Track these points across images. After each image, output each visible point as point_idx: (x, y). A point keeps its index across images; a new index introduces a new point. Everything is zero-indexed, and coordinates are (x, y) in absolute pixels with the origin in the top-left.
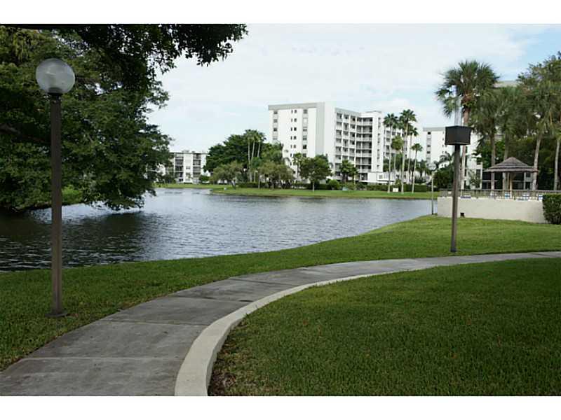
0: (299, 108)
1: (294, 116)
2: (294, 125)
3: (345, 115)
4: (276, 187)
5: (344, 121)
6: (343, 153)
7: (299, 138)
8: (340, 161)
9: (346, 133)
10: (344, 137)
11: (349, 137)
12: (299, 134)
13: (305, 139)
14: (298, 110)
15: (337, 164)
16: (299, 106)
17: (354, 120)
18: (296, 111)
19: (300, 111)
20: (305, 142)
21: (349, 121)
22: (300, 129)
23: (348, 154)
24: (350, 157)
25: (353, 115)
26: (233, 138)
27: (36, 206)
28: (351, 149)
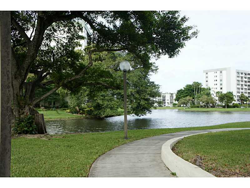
0: (218, 71)
1: (216, 74)
2: (216, 79)
3: (241, 73)
4: (208, 107)
5: (241, 75)
6: (241, 91)
7: (219, 85)
8: (240, 95)
9: (242, 81)
10: (241, 83)
11: (243, 83)
12: (218, 82)
13: (221, 85)
14: (217, 72)
15: (238, 96)
16: (218, 70)
17: (246, 75)
18: (216, 72)
19: (218, 72)
20: (221, 86)
21: (243, 75)
22: (218, 80)
23: (243, 91)
24: (245, 92)
25: (245, 72)
26: (187, 86)
27: (109, 115)
28: (245, 89)
